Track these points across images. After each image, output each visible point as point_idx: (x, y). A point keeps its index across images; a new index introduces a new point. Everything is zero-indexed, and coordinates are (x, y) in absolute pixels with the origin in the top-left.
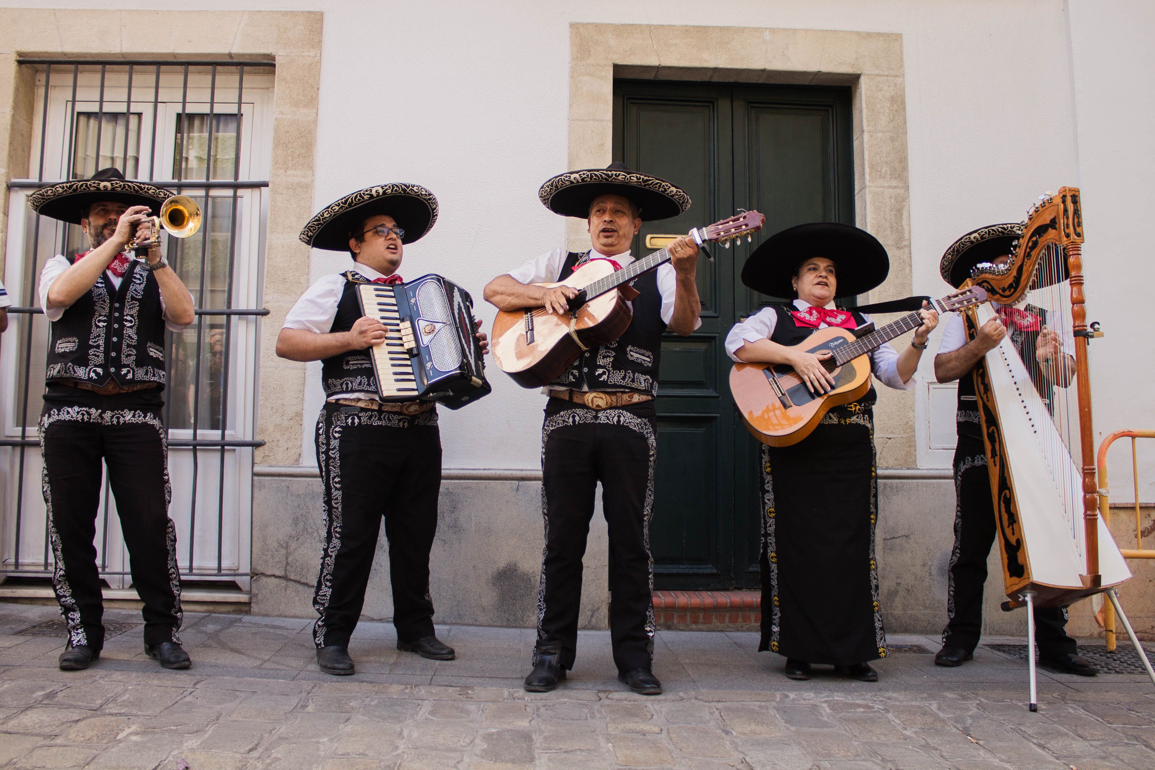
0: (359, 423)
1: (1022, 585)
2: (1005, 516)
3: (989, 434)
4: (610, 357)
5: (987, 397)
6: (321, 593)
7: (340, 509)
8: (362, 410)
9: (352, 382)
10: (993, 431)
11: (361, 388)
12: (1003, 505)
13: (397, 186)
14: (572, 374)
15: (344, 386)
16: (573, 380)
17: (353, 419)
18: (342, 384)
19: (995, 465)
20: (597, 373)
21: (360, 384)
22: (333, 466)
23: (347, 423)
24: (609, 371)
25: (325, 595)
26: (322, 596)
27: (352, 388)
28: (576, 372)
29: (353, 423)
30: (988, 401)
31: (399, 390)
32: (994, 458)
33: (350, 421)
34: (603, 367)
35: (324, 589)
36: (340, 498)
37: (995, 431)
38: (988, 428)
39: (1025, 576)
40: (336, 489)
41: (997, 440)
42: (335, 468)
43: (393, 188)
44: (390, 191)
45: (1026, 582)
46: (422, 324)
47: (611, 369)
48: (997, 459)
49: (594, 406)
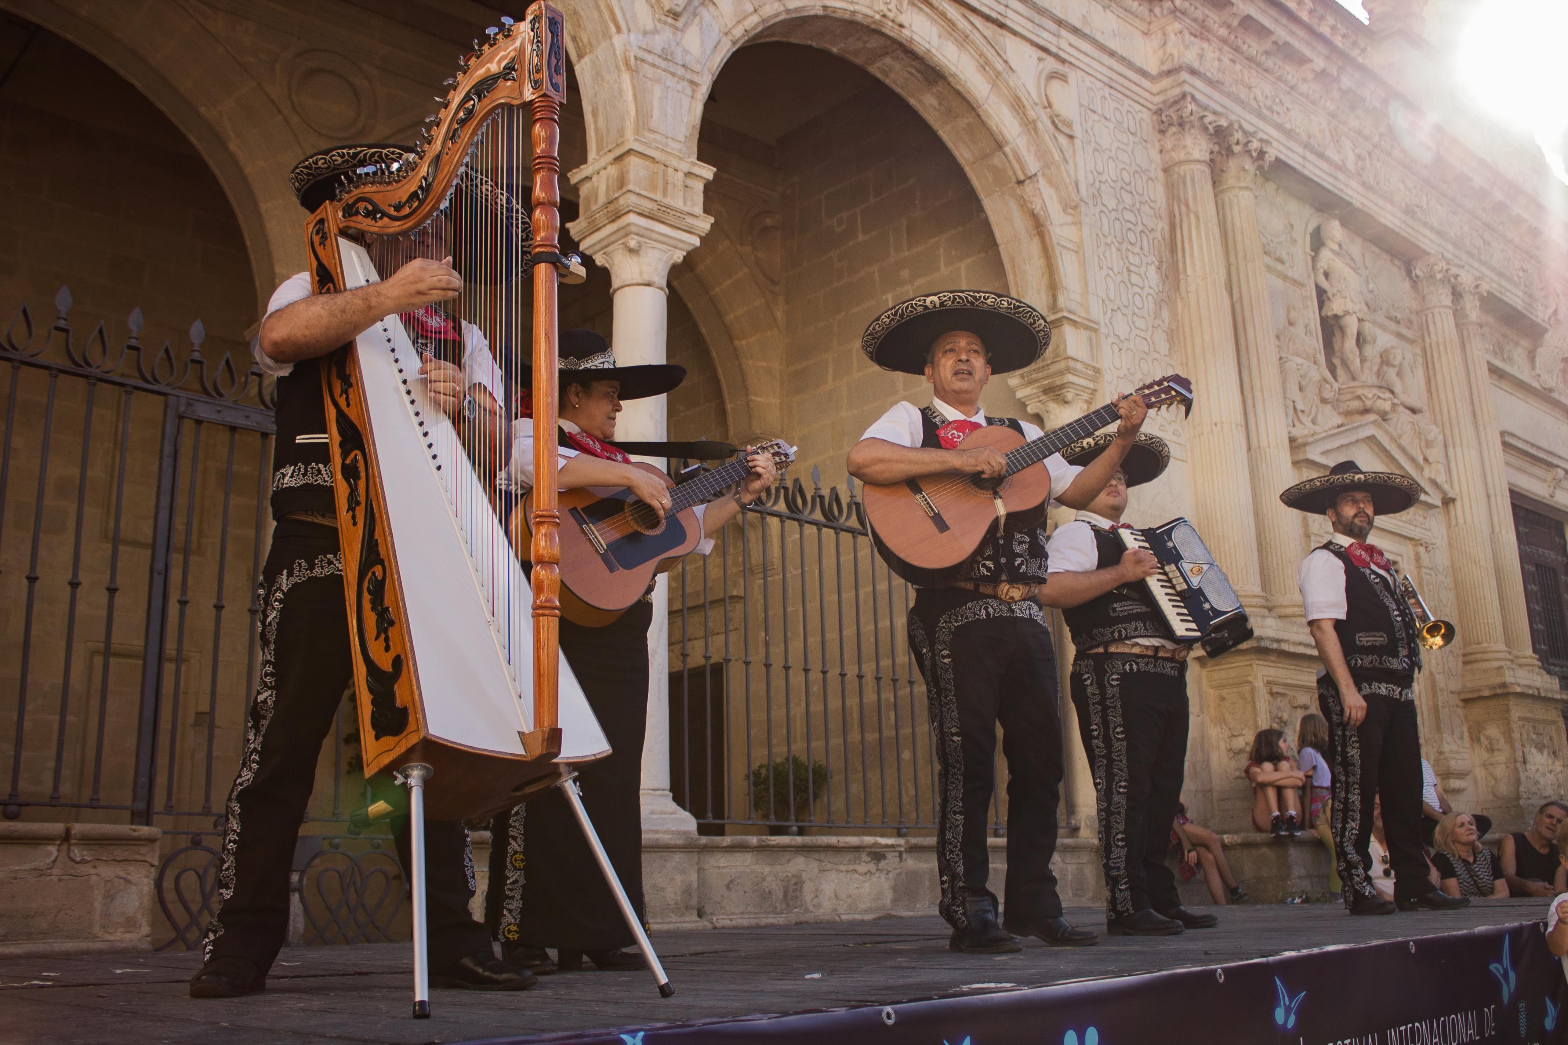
0: (1138, 669)
1: (402, 749)
2: (370, 618)
3: (344, 467)
4: (1025, 542)
5: (347, 399)
6: (1113, 856)
7: (1124, 761)
8: (1138, 656)
9: (1125, 629)
10: (355, 460)
11: (1137, 633)
12: (367, 597)
13: (1110, 436)
14: (984, 566)
15: (1116, 635)
16: (986, 573)
17: (1131, 665)
18: (1112, 633)
19: (355, 524)
20: (1016, 563)
21: (1136, 629)
22: (1113, 716)
23: (1125, 670)
24: (1027, 560)
25: (1119, 857)
26: (1115, 859)
27: (1126, 635)
28: (989, 564)
29: (1131, 669)
30: (348, 405)
31: (1187, 630)
32: (353, 510)
33: (1127, 667)
34: (1020, 556)
35: (1116, 852)
36: (1124, 750)
37: (359, 457)
38: (345, 455)
39: (412, 726)
40: (1118, 739)
41: (363, 474)
42: (1115, 717)
43: (1106, 438)
44: (1102, 442)
45: (414, 739)
46: (1186, 566)
47: (1028, 557)
48: (360, 512)
49: (1008, 597)
